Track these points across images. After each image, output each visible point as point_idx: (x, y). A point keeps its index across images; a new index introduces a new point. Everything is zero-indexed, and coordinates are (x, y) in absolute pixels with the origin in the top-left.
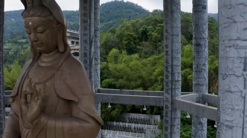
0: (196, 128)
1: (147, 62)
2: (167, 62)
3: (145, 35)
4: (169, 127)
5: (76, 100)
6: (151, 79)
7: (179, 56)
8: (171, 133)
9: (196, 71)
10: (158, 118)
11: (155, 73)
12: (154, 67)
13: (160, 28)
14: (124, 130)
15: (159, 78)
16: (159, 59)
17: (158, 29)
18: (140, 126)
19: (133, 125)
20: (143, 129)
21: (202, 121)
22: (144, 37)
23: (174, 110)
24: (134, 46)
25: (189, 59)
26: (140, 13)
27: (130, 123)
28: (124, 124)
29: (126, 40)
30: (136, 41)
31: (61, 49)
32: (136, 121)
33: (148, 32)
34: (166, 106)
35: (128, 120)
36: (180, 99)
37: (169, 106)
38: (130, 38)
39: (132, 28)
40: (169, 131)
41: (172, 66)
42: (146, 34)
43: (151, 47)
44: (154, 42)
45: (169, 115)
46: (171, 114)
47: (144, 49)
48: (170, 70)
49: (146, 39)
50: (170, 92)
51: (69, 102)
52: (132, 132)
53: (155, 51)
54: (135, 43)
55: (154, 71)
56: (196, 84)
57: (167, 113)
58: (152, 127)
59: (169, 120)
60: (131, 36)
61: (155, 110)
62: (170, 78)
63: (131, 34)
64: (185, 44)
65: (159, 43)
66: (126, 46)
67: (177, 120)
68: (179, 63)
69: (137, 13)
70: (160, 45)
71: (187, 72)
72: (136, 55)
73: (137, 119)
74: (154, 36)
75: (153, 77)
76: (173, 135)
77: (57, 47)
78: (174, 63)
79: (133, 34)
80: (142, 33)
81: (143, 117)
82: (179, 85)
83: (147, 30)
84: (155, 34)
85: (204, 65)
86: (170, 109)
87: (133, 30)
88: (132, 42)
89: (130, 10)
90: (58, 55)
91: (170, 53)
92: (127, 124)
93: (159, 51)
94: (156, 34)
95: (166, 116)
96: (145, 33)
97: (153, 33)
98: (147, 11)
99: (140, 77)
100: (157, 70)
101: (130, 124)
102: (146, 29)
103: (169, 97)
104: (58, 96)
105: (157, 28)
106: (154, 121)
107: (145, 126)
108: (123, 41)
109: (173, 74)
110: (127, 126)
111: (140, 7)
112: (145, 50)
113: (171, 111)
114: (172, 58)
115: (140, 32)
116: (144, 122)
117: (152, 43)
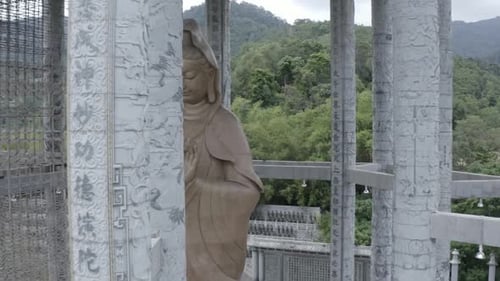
0: (378, 214)
1: (297, 120)
2: (336, 117)
3: (288, 74)
4: (340, 210)
5: (233, 160)
6: (305, 149)
7: (354, 108)
8: (342, 218)
9: (378, 131)
10: (317, 211)
11: (311, 139)
12: (309, 129)
13: (314, 60)
14: (261, 233)
15: (319, 146)
16: (317, 114)
17: (312, 63)
18: (287, 225)
19: (276, 225)
20: (292, 230)
21: (386, 204)
22: (286, 76)
23: (346, 184)
24: (269, 92)
25: (368, 115)
26: (269, 26)
27: (270, 220)
28: (260, 222)
29: (254, 83)
30: (272, 84)
31: (212, 98)
32: (281, 218)
33: (293, 68)
34: (336, 178)
35: (266, 217)
36: (354, 169)
37: (340, 178)
38: (261, 78)
39: (264, 61)
40: (340, 215)
41: (343, 122)
42: (289, 71)
43: (300, 95)
44: (305, 85)
45: (340, 192)
46: (343, 190)
47: (287, 97)
48: (340, 128)
49: (290, 80)
50: (340, 158)
51: (223, 163)
52: (275, 235)
53: (306, 102)
54: (271, 88)
55: (309, 135)
56: (377, 150)
57: (336, 190)
58: (307, 226)
59: (339, 198)
60: (264, 75)
61: (311, 199)
62: (341, 139)
63: (264, 71)
64: (360, 90)
65: (314, 88)
66: (255, 92)
67: (350, 198)
68: (354, 119)
69: (263, 26)
70: (316, 92)
71: (364, 135)
72: (277, 109)
73: (281, 215)
74: (304, 76)
75: (308, 145)
76: (345, 220)
77: (206, 96)
78: (347, 118)
79: (266, 70)
80: (282, 70)
81: (291, 212)
82: (354, 149)
83: (292, 64)
84: (306, 72)
85: (389, 121)
86: (340, 183)
87: (267, 64)
88: (265, 86)
89: (249, 20)
90: (207, 105)
91: (340, 104)
92: (266, 223)
93: (314, 102)
94: (308, 72)
95: (336, 194)
96: (287, 69)
97: (302, 70)
98: (282, 21)
99: (286, 146)
100: (314, 133)
101: (271, 223)
102: (290, 62)
103: (339, 166)
104: (211, 155)
105: (309, 60)
106: (311, 217)
107: (296, 226)
108: (250, 85)
109: (344, 134)
110: (266, 225)
111: (269, 13)
112: (289, 99)
113: (343, 186)
114: (343, 112)
115: (280, 68)
116: (293, 219)
117: (301, 87)
